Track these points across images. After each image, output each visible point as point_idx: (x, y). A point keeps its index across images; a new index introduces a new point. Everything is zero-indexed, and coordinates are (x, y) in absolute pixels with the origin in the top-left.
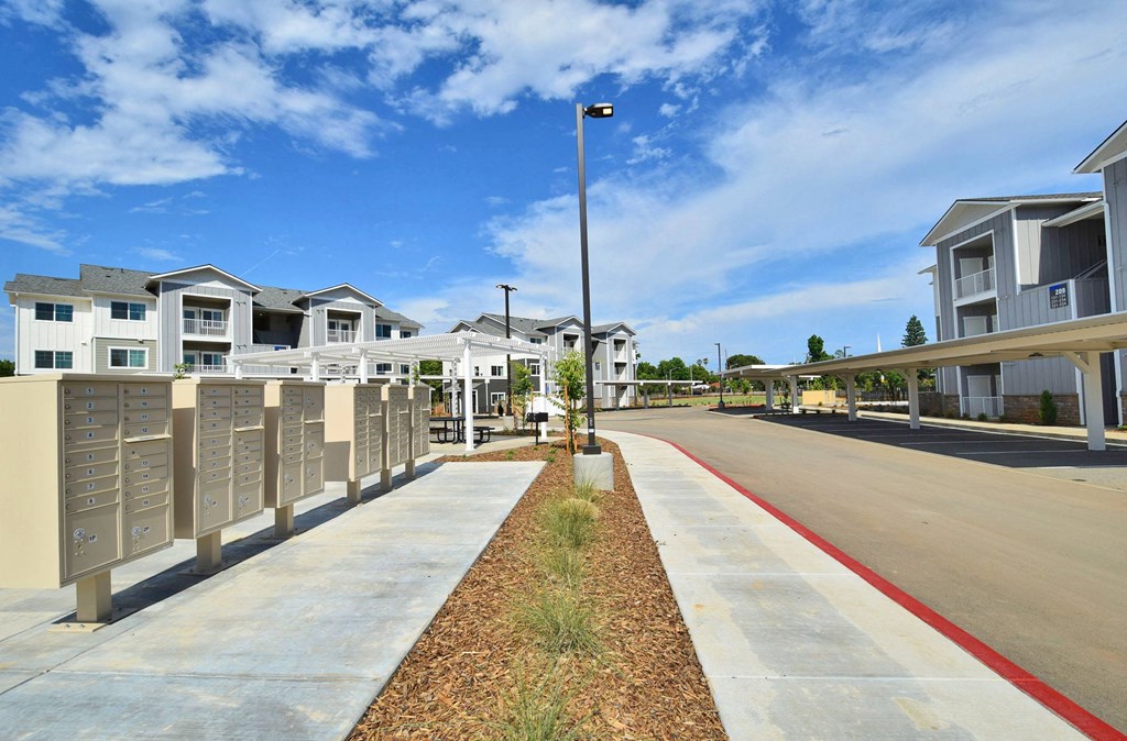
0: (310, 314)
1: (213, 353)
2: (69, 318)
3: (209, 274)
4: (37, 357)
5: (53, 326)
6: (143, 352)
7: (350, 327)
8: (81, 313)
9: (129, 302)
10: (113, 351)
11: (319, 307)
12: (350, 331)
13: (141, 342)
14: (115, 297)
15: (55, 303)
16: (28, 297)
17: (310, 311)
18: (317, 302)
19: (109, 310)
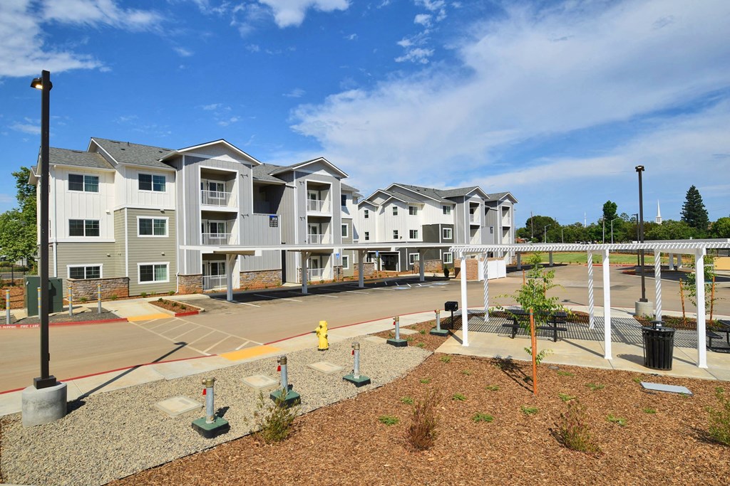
0: (294, 186)
1: (217, 222)
2: (95, 189)
3: (221, 149)
4: (71, 226)
5: (83, 195)
6: (164, 221)
7: (317, 197)
8: (105, 184)
9: (152, 174)
10: (141, 220)
11: (301, 179)
12: (317, 201)
13: (163, 212)
14: (143, 169)
15: (84, 174)
16: (62, 168)
17: (295, 183)
18: (300, 175)
19: (136, 182)
